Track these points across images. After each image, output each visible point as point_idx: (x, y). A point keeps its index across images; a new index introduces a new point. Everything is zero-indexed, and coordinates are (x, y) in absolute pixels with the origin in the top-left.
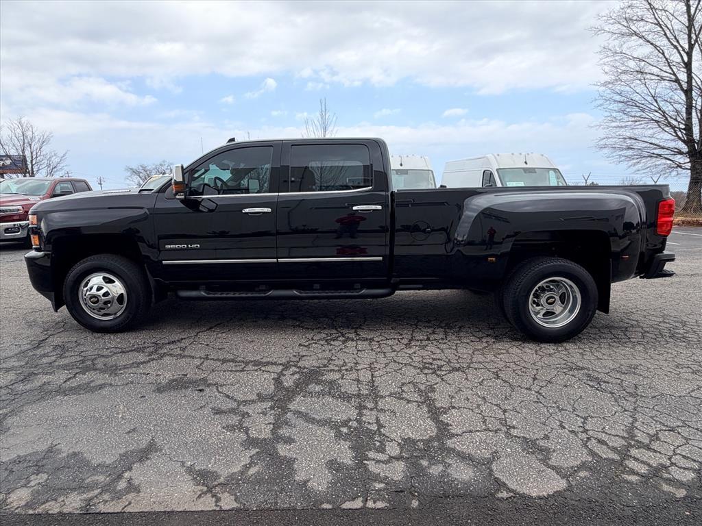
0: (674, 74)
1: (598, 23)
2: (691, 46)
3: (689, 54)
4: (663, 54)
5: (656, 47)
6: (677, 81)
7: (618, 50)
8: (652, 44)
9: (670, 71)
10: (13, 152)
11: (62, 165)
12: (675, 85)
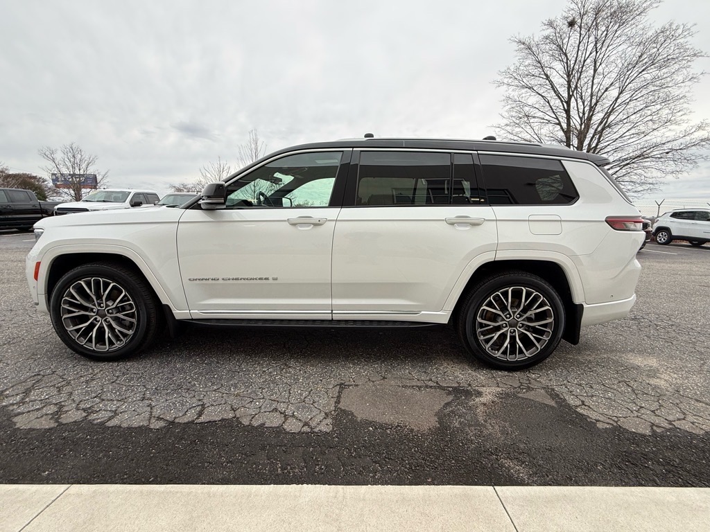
0: (557, 119)
1: (499, 78)
2: (570, 97)
3: (568, 103)
4: (548, 102)
5: (542, 96)
6: (559, 124)
7: (517, 99)
8: (539, 94)
9: (554, 116)
10: (65, 171)
11: (105, 181)
12: (558, 127)
